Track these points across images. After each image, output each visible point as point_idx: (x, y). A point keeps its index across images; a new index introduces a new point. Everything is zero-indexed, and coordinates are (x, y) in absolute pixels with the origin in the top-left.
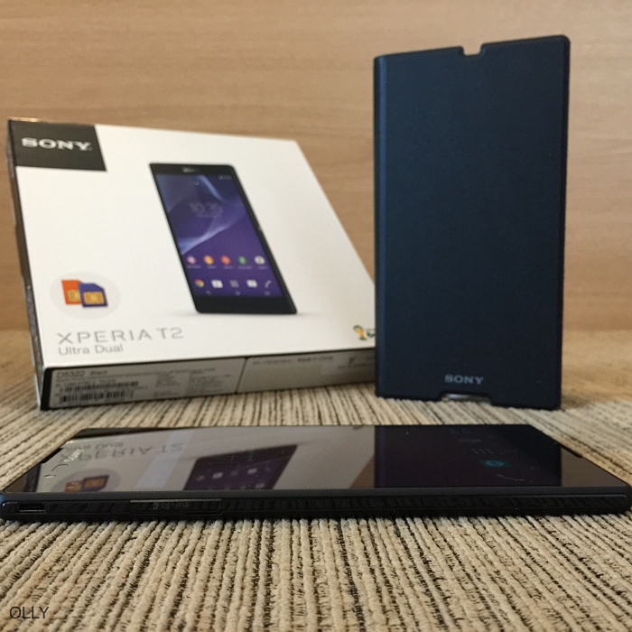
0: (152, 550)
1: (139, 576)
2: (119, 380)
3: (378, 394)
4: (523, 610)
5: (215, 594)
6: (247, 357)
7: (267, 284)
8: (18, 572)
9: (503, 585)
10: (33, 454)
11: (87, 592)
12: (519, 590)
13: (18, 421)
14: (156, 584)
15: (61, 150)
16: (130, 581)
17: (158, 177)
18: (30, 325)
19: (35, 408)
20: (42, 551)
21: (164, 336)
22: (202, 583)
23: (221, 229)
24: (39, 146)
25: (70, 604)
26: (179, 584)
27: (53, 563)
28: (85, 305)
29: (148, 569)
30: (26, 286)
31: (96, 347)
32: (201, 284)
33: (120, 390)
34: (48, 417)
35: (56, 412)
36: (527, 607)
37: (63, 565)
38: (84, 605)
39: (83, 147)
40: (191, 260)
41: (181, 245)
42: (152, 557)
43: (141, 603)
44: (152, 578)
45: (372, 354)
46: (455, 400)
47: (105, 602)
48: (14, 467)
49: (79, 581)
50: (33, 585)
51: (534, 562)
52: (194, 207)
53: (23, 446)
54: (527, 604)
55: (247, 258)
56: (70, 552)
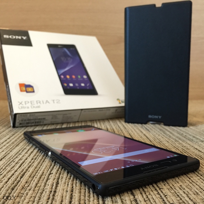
0: (59, 178)
1: (56, 188)
2: (39, 117)
3: (126, 122)
4: (193, 199)
5: (84, 195)
6: (82, 110)
7: (88, 85)
8: (13, 187)
9: (184, 191)
10: (12, 143)
11: (38, 195)
12: (190, 192)
13: (5, 132)
14: (63, 191)
15: (17, 39)
16: (53, 190)
17: (50, 48)
18: (8, 99)
19: (10, 127)
20: (21, 179)
21: (54, 102)
22: (79, 191)
23: (72, 66)
24: (9, 38)
25: (33, 199)
26: (70, 191)
27: (25, 183)
28: (27, 92)
29: (59, 185)
30: (6, 85)
31: (31, 106)
32: (66, 85)
33: (39, 121)
34: (15, 130)
35: (18, 128)
36: (195, 198)
37: (29, 184)
38: (38, 200)
39: (24, 38)
40: (62, 77)
41: (59, 71)
42: (60, 181)
43: (58, 199)
44: (61, 189)
45: (123, 108)
46: (152, 124)
47: (45, 198)
48: (6, 148)
49: (35, 190)
50: (19, 192)
51: (193, 181)
52: (63, 59)
53: (8, 140)
54: (194, 197)
55: (81, 76)
56: (30, 179)
